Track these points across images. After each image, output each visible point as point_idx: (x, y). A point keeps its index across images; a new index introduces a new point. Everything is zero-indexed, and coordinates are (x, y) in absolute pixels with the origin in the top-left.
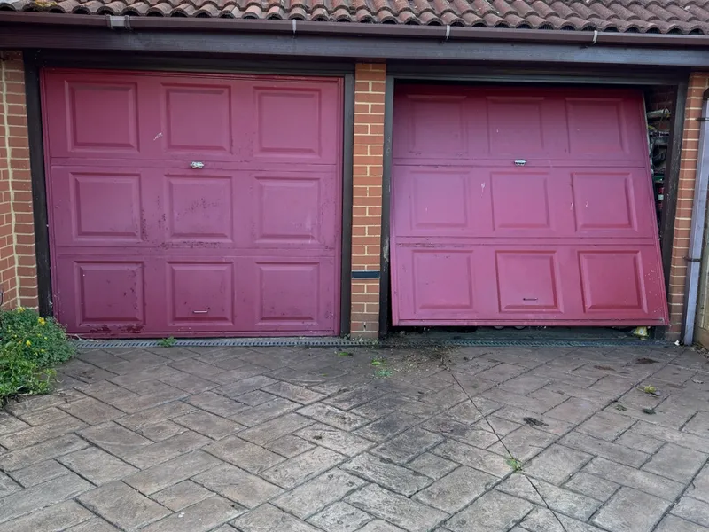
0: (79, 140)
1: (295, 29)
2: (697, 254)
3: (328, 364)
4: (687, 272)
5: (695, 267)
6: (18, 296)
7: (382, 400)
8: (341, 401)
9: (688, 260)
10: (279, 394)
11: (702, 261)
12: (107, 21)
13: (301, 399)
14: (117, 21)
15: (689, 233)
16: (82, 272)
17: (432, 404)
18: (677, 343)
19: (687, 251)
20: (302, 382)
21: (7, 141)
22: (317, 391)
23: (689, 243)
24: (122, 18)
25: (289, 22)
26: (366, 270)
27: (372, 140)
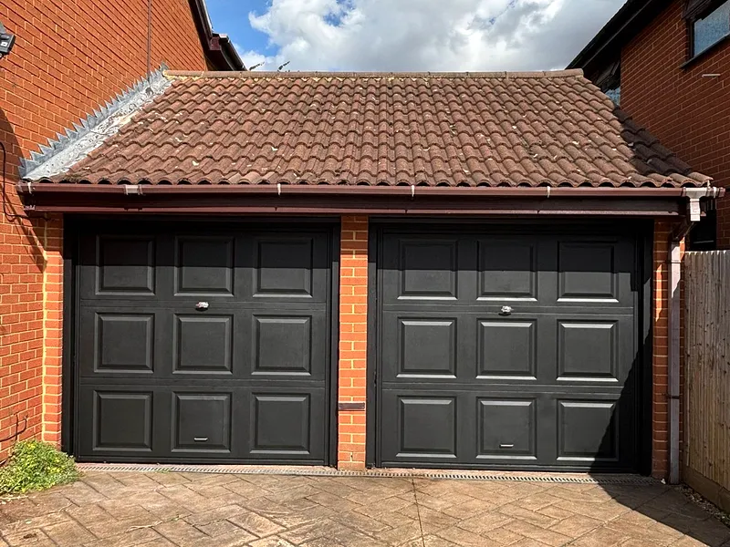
0: (105, 285)
1: (280, 192)
2: (675, 391)
3: (303, 496)
4: (667, 408)
5: (675, 404)
6: (43, 422)
7: (336, 536)
8: (296, 535)
9: (668, 397)
10: (242, 525)
11: (682, 398)
12: (124, 189)
13: (259, 531)
14: (131, 189)
15: (667, 371)
16: (99, 398)
17: (382, 541)
18: (663, 481)
19: (667, 388)
20: (269, 514)
21: (44, 287)
22: (277, 523)
23: (667, 380)
24: (136, 187)
25: (274, 186)
26: (352, 402)
27: (357, 281)
